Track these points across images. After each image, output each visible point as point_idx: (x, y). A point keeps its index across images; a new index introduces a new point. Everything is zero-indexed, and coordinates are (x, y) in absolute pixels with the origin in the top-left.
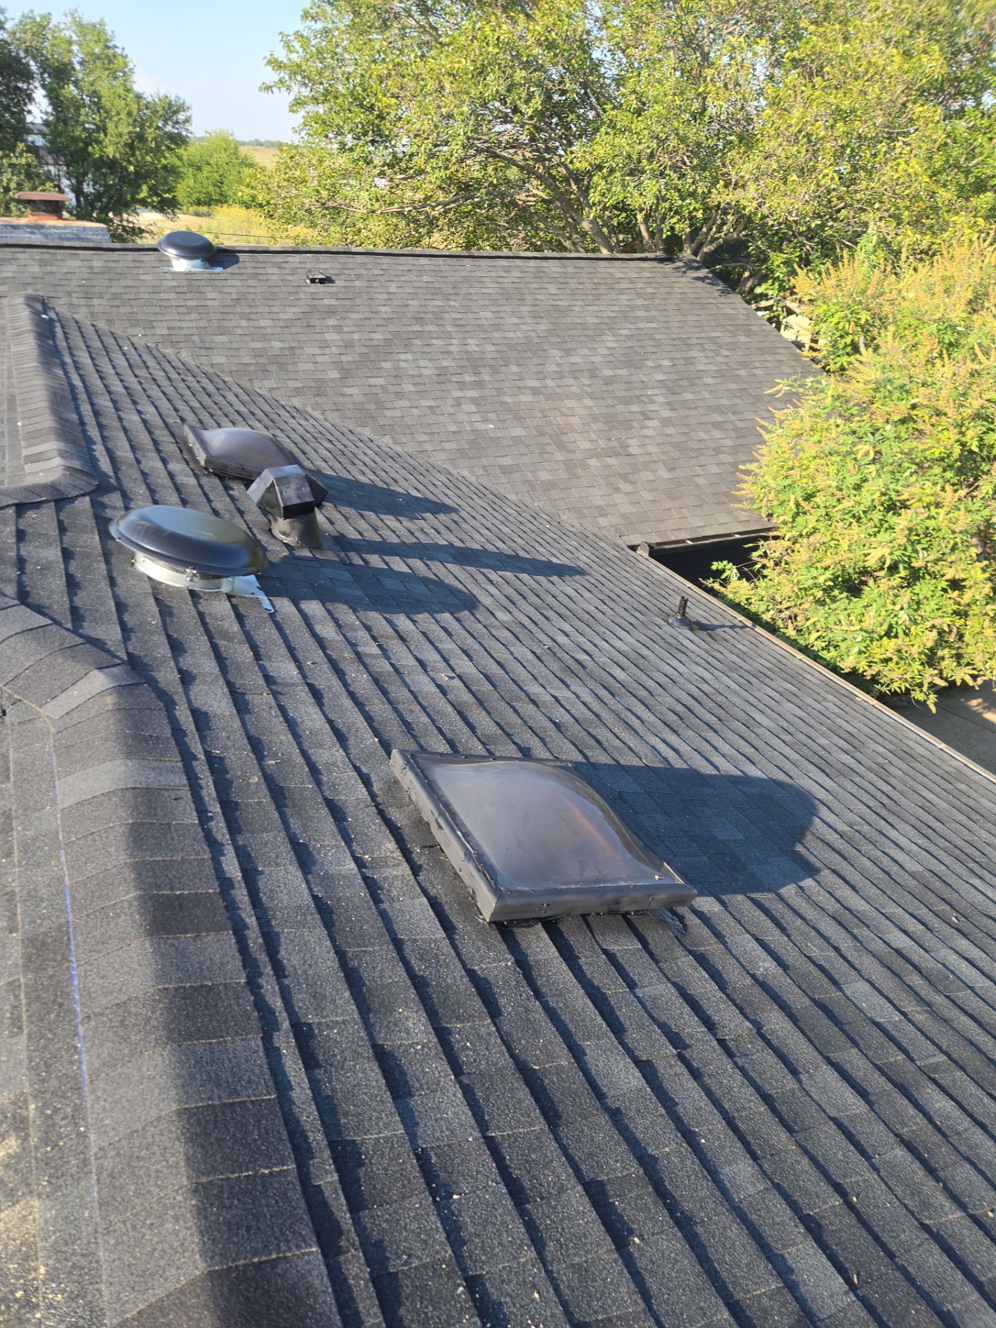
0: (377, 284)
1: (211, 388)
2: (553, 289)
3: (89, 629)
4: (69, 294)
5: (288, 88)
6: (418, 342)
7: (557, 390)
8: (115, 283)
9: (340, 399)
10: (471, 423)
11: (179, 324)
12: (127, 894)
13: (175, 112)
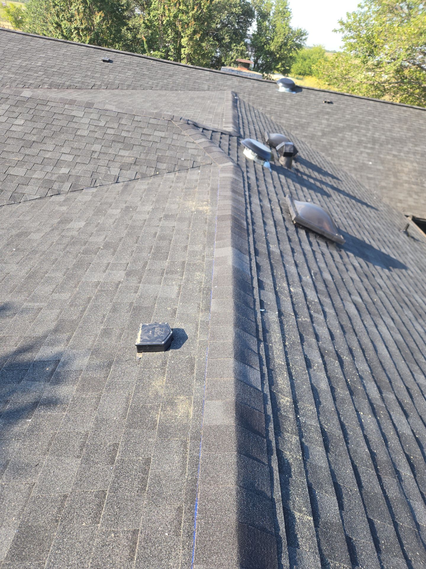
0: (349, 107)
1: (277, 128)
2: (421, 122)
3: (231, 156)
4: (244, 93)
5: (343, 32)
6: (356, 130)
7: (405, 158)
8: (259, 92)
9: (318, 142)
10: (363, 160)
11: (274, 108)
12: (229, 187)
13: (302, 35)
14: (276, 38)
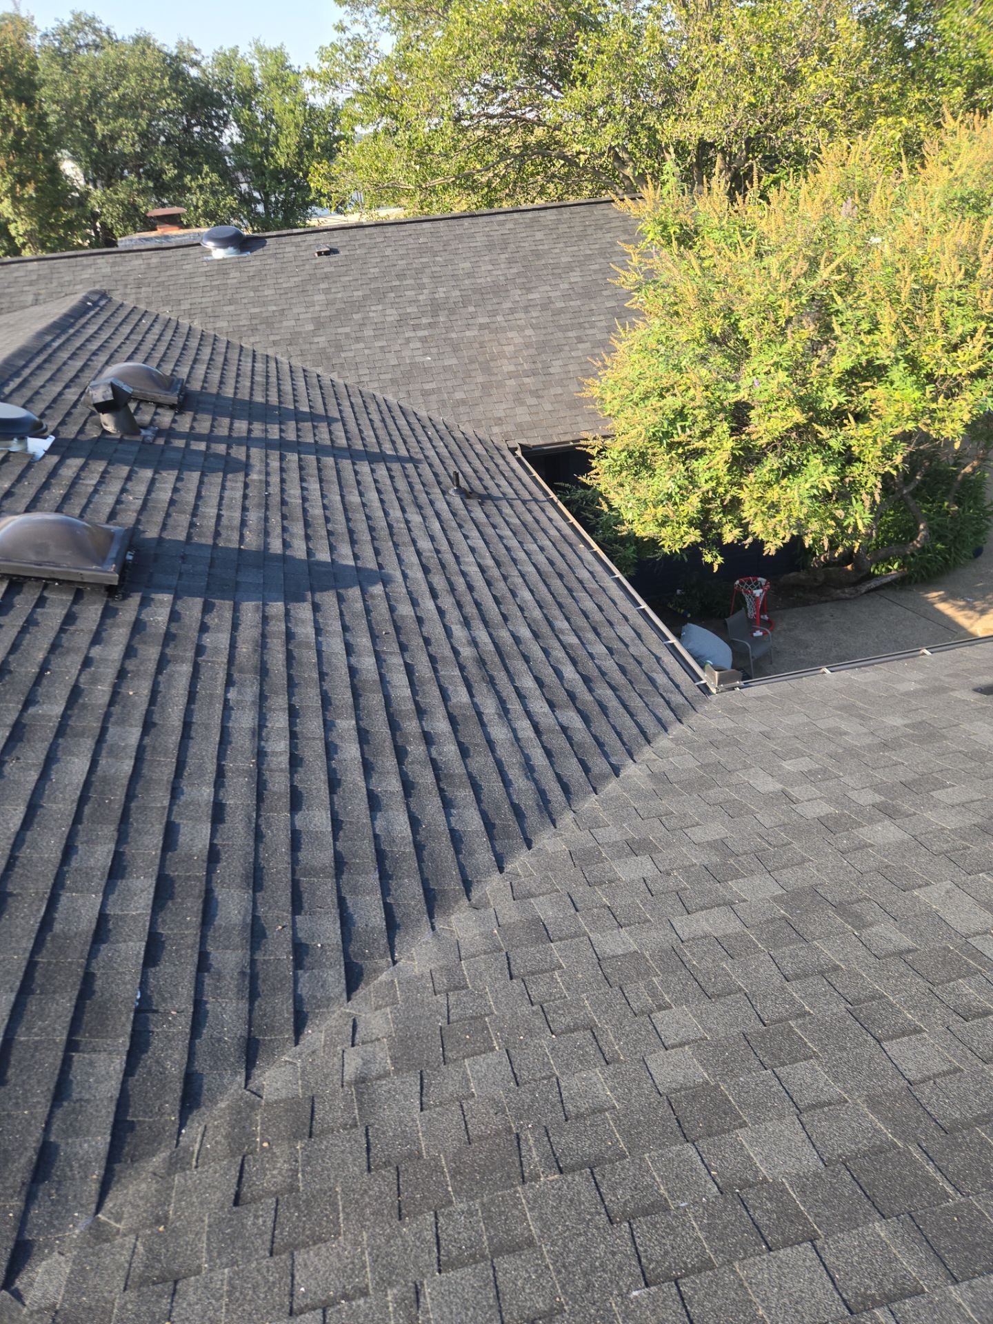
0: (375, 250)
2: (540, 235)
4: (126, 286)
8: (163, 274)
9: (307, 347)
10: (412, 357)
11: (200, 300)
14: (281, 138)
